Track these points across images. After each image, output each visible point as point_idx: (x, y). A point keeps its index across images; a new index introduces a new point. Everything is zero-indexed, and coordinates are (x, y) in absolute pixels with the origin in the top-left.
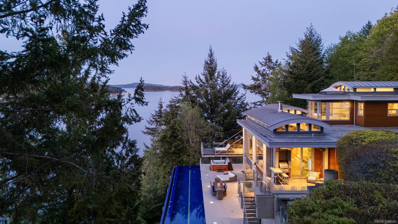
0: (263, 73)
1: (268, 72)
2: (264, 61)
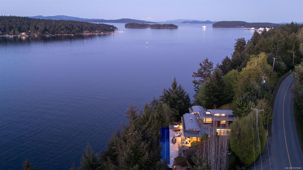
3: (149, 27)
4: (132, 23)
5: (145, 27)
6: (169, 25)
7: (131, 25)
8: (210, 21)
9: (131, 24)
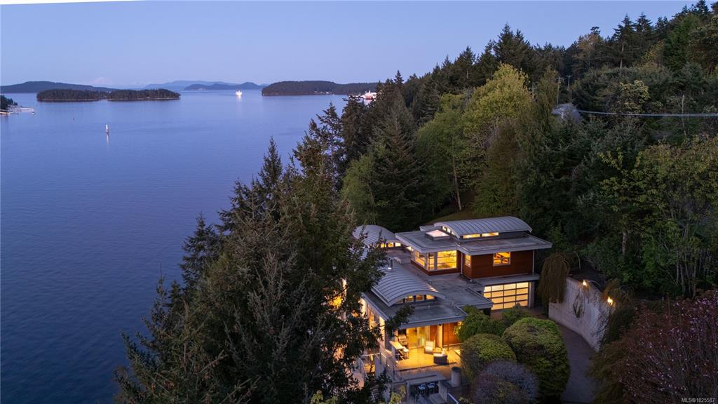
0: (323, 133)
1: (331, 131)
2: (325, 115)
3: (105, 98)
4: (56, 90)
5: (93, 98)
6: (156, 92)
7: (53, 93)
8: (252, 84)
9: (55, 92)
